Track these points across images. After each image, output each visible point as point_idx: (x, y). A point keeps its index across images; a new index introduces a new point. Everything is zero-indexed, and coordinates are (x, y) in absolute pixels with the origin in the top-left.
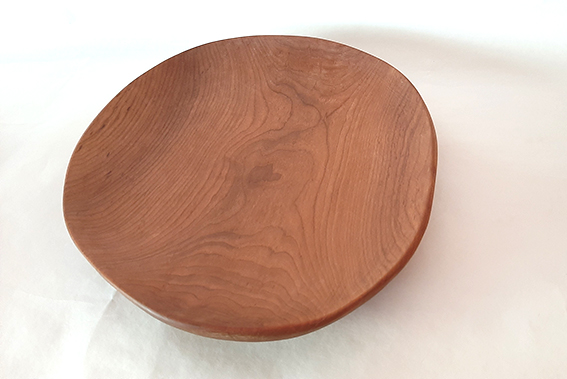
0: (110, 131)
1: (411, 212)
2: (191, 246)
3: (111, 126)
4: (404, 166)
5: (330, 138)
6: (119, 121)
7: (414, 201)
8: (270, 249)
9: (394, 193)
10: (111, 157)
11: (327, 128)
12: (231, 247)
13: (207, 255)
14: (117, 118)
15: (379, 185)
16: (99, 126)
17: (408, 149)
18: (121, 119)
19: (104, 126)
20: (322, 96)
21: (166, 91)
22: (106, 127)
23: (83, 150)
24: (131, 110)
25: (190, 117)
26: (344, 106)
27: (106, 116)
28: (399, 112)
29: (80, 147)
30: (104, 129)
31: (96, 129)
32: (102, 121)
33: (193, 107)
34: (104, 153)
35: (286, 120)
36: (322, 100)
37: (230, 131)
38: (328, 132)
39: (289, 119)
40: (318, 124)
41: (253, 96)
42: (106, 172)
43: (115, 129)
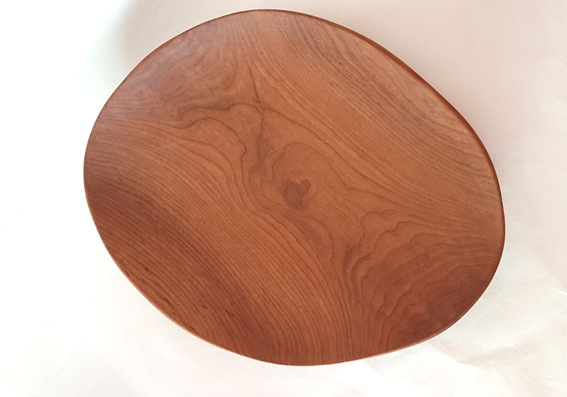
0: (173, 296)
1: (442, 121)
2: (350, 284)
3: (167, 294)
4: (382, 87)
5: (288, 116)
6: (161, 284)
7: (433, 112)
8: (388, 231)
9: (404, 115)
10: (207, 305)
11: (272, 110)
12: (368, 257)
13: (366, 277)
14: (158, 284)
15: (382, 117)
16: (166, 304)
17: (365, 71)
18: (158, 281)
19: (167, 300)
20: (227, 88)
21: (132, 225)
22: (168, 298)
23: (195, 327)
24: (149, 267)
25: (178, 217)
26: (257, 80)
27: (153, 294)
28: (312, 43)
29: (192, 329)
30: (171, 301)
31: (170, 309)
32: (159, 299)
33: (165, 209)
34: (201, 309)
35: (236, 138)
36: (232, 92)
37: (219, 192)
38: (279, 113)
39: (236, 135)
40: (262, 114)
41: (183, 149)
42: (227, 316)
43: (171, 290)
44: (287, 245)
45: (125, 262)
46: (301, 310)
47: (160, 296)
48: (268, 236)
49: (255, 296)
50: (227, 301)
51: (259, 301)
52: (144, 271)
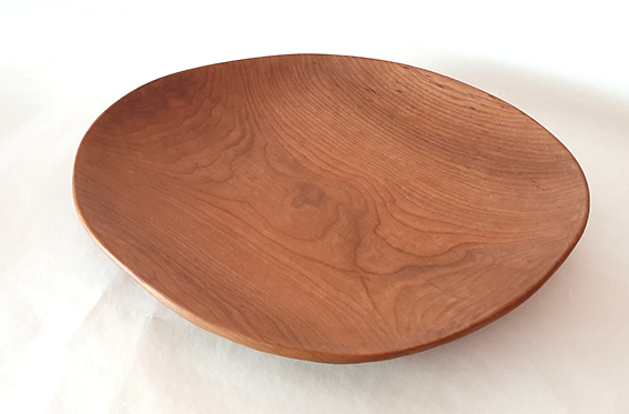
0: (436, 93)
3: (443, 93)
8: (204, 167)
10: (397, 93)
11: (342, 271)
14: (455, 98)
16: (441, 83)
20: (407, 288)
23: (403, 71)
24: (471, 111)
25: (450, 164)
26: (366, 298)
30: (436, 87)
31: (435, 79)
32: (448, 84)
34: (403, 88)
35: (389, 241)
36: (399, 285)
37: (405, 191)
38: (333, 267)
39: (390, 244)
40: (357, 266)
41: (459, 223)
42: (374, 88)
43: (439, 97)
44: (317, 153)
45: (498, 107)
46: (298, 104)
47: (449, 88)
48: (339, 159)
49: (348, 110)
50: (377, 101)
51: (343, 106)
52: (474, 105)
